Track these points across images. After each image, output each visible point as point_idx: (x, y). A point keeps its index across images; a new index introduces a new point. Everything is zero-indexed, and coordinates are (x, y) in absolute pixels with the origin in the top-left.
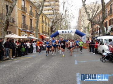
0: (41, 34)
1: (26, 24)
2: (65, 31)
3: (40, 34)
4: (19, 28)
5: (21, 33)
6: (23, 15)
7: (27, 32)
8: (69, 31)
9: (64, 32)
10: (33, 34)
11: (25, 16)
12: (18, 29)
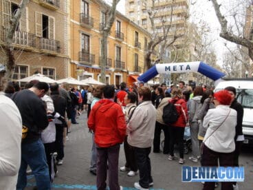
0: (130, 73)
1: (91, 53)
2: (172, 65)
3: (128, 73)
4: (72, 61)
5: (76, 72)
6: (83, 34)
7: (93, 69)
8: (181, 67)
9: (169, 68)
10: (110, 74)
11: (88, 36)
12: (71, 63)
